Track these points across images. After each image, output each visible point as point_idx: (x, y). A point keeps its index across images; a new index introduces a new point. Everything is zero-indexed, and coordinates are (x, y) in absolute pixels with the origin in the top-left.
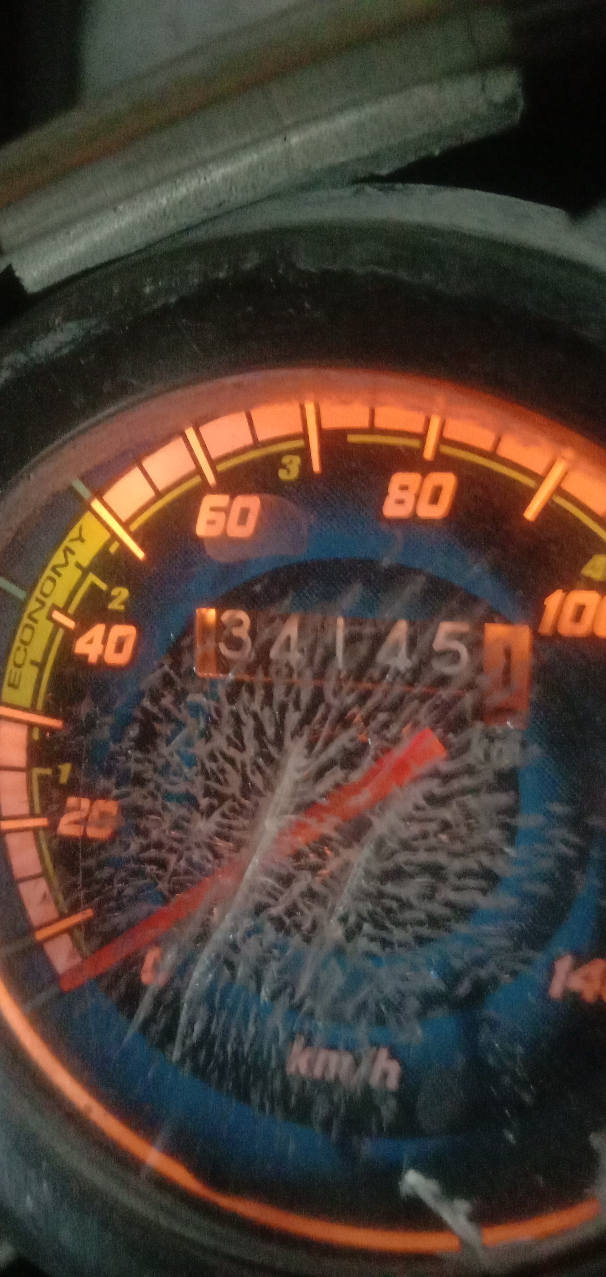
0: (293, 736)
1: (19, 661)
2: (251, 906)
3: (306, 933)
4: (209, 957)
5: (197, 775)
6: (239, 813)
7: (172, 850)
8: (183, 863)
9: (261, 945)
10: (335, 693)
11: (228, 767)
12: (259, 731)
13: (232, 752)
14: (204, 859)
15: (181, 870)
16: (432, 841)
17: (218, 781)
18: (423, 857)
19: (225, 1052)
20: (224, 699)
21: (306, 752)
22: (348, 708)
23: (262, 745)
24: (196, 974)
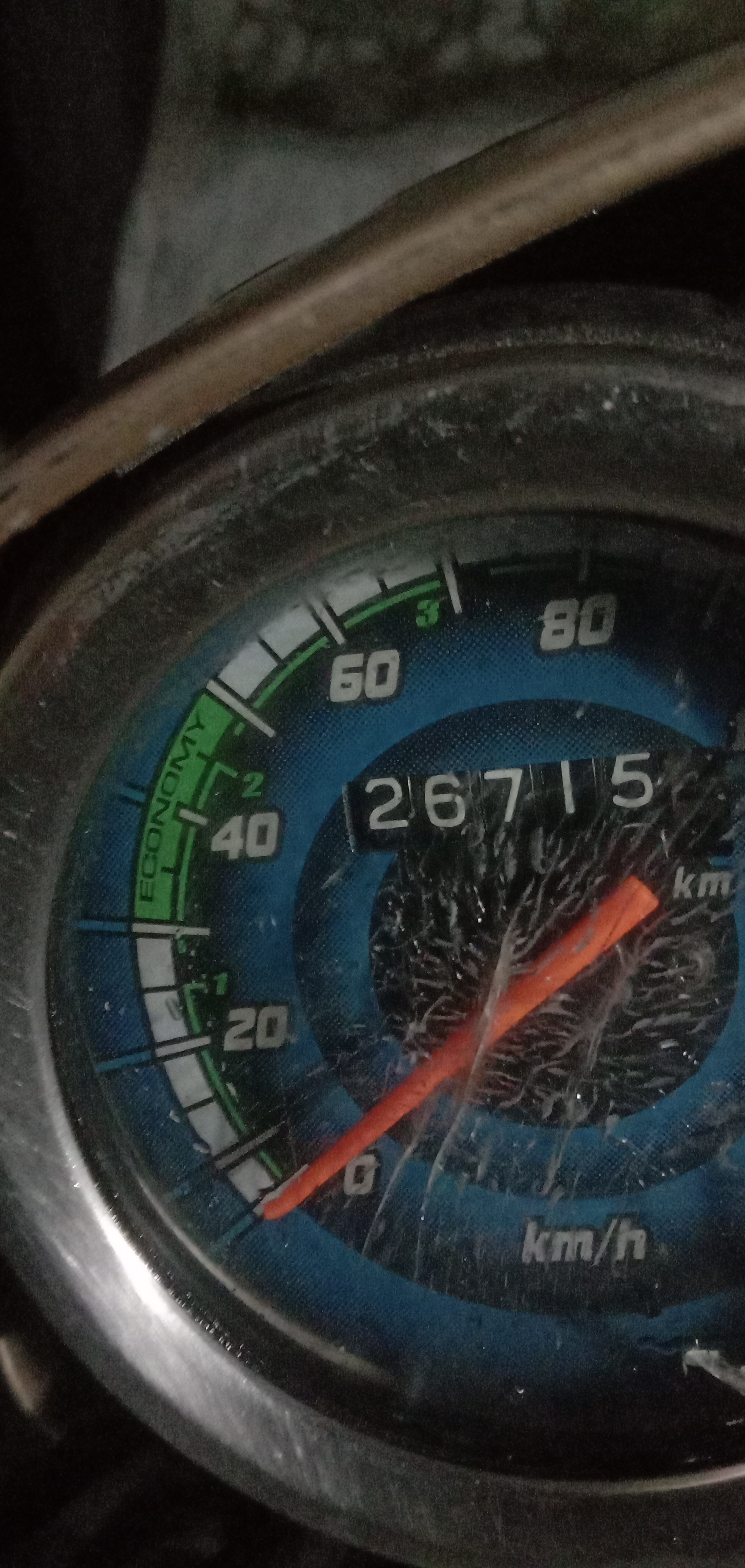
1: (149, 871)
4: (442, 1163)
10: (544, 863)
18: (662, 1020)
21: (519, 931)
23: (470, 930)
24: (430, 1182)
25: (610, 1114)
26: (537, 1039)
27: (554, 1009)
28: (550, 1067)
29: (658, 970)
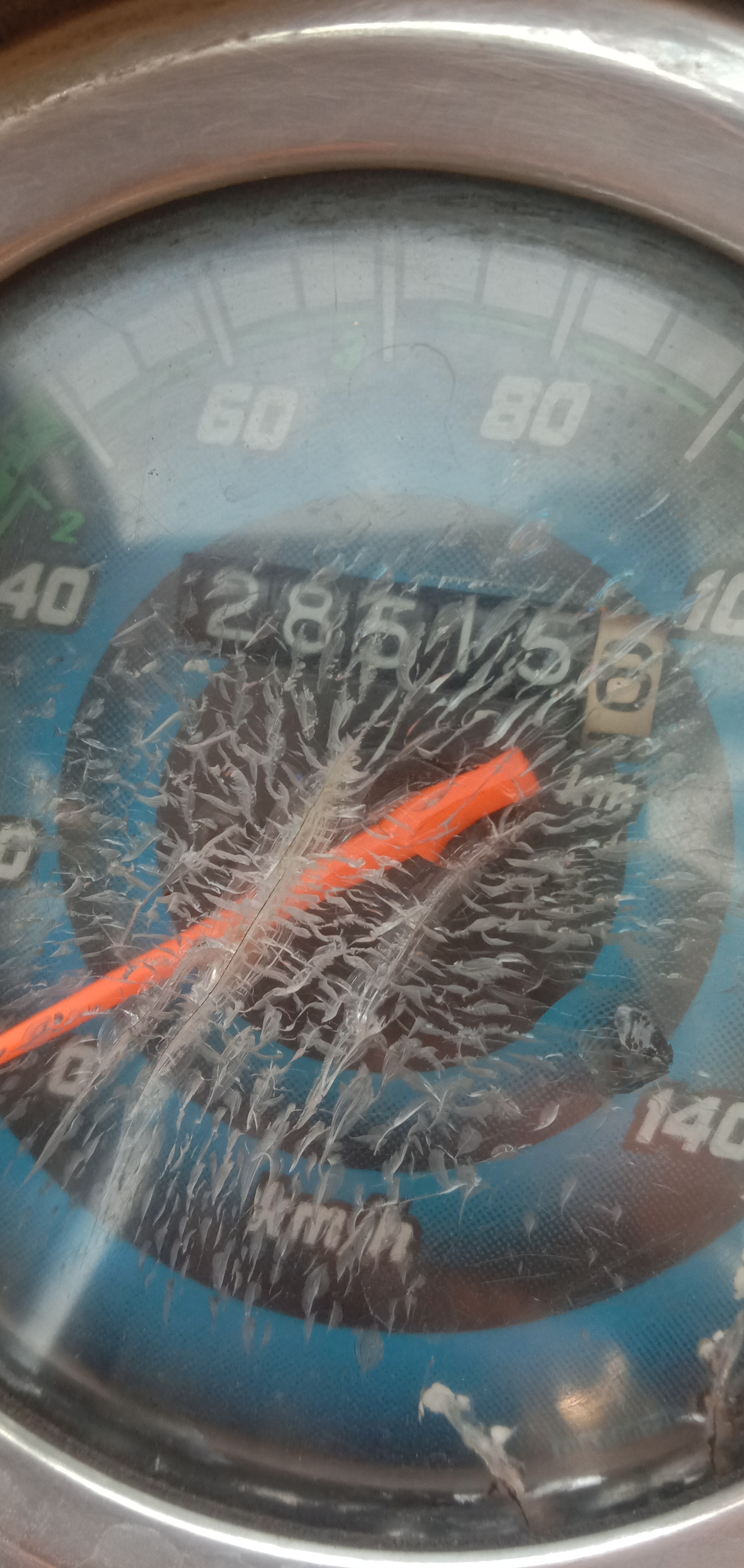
0: (342, 735)
2: (247, 983)
3: (327, 1027)
4: (175, 1055)
5: (187, 782)
6: (249, 845)
8: (151, 913)
9: (257, 1041)
10: (414, 675)
11: (236, 773)
12: (291, 724)
13: (245, 752)
14: (184, 909)
16: (531, 901)
17: (219, 794)
18: (513, 925)
19: (184, 1196)
20: (242, 669)
21: (359, 761)
22: (430, 699)
23: (292, 743)
24: (153, 1080)
25: (411, 1037)
26: (343, 912)
27: (376, 876)
28: (350, 954)
29: (524, 855)
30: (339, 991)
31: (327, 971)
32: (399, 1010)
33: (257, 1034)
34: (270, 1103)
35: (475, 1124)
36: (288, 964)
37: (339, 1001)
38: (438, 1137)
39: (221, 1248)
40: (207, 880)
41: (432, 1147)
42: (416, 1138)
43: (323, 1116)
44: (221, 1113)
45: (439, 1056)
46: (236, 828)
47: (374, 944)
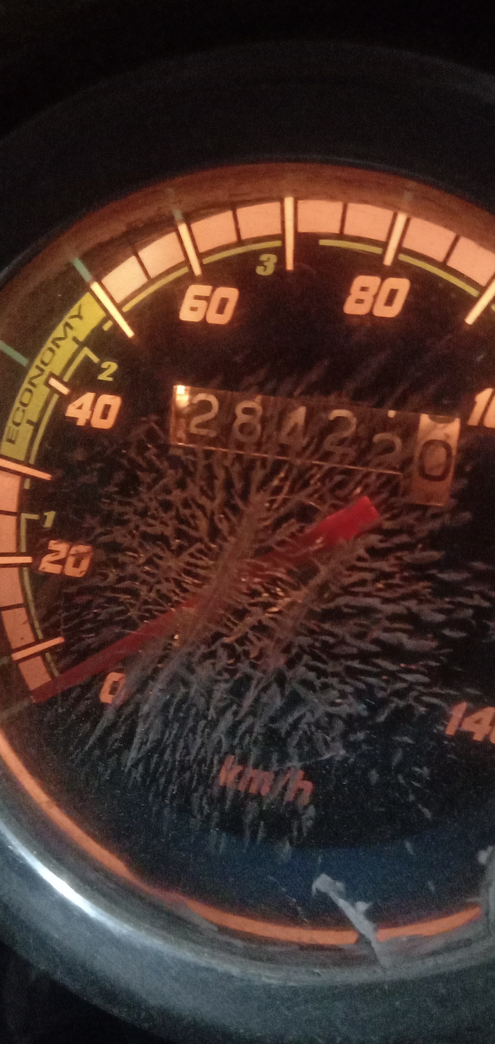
0: (258, 490)
1: (18, 420)
2: (208, 634)
3: (253, 660)
4: (167, 677)
5: (171, 519)
6: (205, 555)
7: (144, 582)
8: (153, 594)
9: (214, 668)
11: (198, 513)
13: (203, 501)
14: (172, 592)
15: (150, 600)
16: (369, 587)
17: (189, 525)
25: (301, 667)
26: (260, 594)
29: (366, 561)
30: (259, 639)
31: (253, 628)
32: (294, 651)
33: (214, 664)
34: (222, 704)
35: (340, 717)
36: (229, 624)
37: (260, 644)
38: (318, 725)
39: (196, 790)
40: (183, 575)
41: (316, 731)
42: (305, 727)
43: (253, 712)
44: (193, 711)
45: (319, 678)
46: (199, 545)
47: (279, 612)
